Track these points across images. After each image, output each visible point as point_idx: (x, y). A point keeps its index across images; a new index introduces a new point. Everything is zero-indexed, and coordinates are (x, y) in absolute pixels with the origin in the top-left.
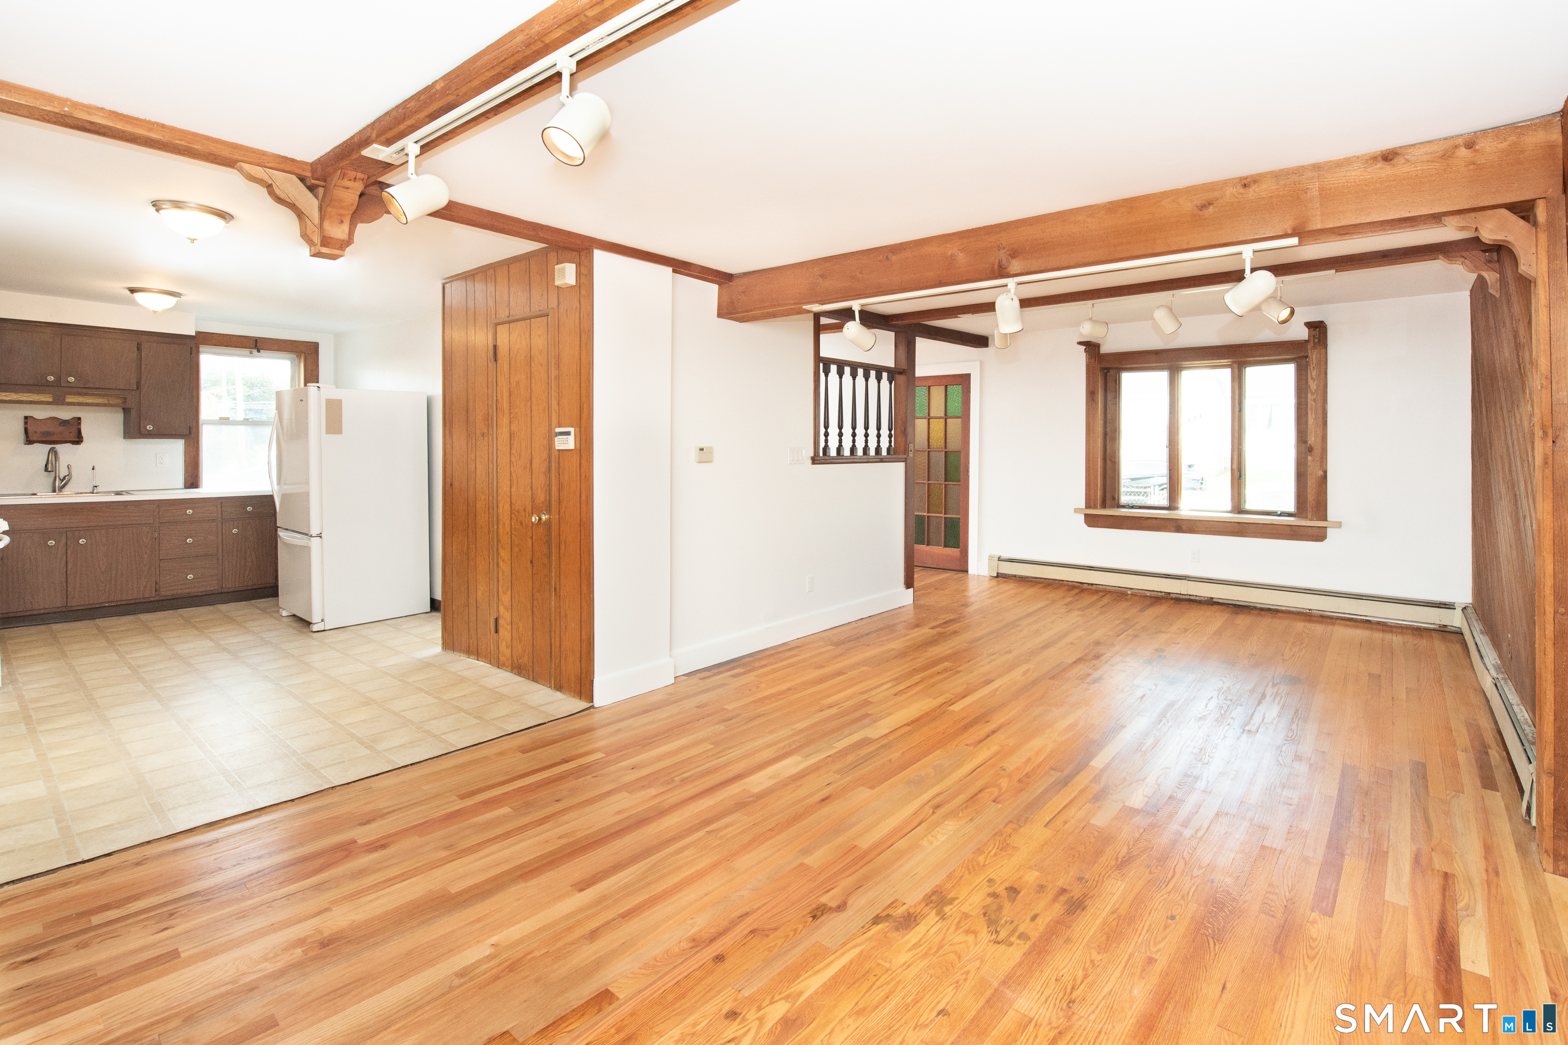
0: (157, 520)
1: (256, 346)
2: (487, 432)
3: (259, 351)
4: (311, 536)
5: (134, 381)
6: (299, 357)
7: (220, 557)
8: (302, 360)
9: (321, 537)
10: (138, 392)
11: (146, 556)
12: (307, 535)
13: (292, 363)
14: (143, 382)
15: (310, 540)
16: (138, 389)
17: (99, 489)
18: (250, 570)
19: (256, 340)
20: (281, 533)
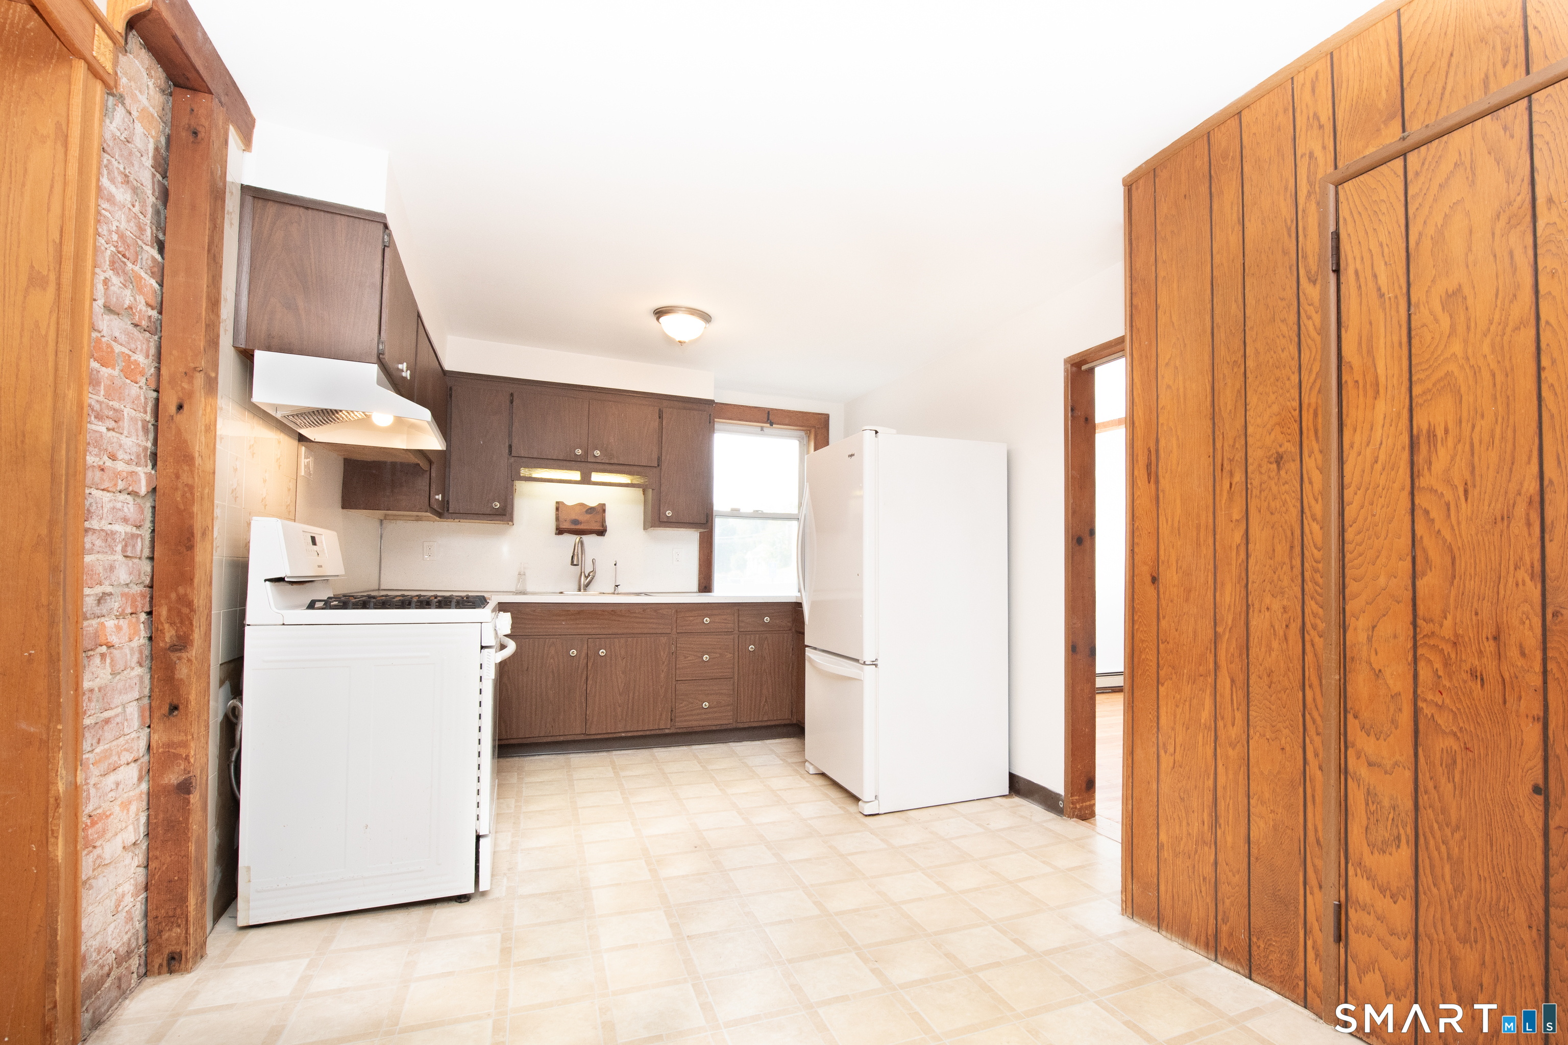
0: (675, 630)
1: (768, 419)
2: (1295, 450)
3: (771, 424)
4: (864, 663)
5: (655, 456)
6: (808, 433)
7: (736, 681)
8: (812, 437)
9: (876, 665)
10: (658, 469)
11: (662, 676)
12: (857, 661)
13: (800, 442)
14: (663, 458)
15: (862, 670)
16: (658, 465)
17: (620, 589)
18: (766, 701)
19: (769, 412)
20: (809, 653)
